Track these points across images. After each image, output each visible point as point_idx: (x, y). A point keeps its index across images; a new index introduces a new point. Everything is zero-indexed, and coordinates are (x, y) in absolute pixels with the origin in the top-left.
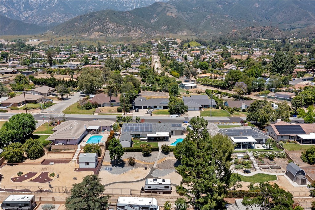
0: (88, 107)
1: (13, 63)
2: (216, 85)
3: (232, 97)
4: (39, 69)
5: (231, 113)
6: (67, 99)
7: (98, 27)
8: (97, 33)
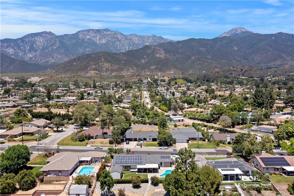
0: (82, 139)
1: (14, 98)
2: (202, 119)
3: (218, 130)
4: (38, 103)
5: (217, 145)
6: (62, 131)
7: (94, 66)
8: (94, 72)
